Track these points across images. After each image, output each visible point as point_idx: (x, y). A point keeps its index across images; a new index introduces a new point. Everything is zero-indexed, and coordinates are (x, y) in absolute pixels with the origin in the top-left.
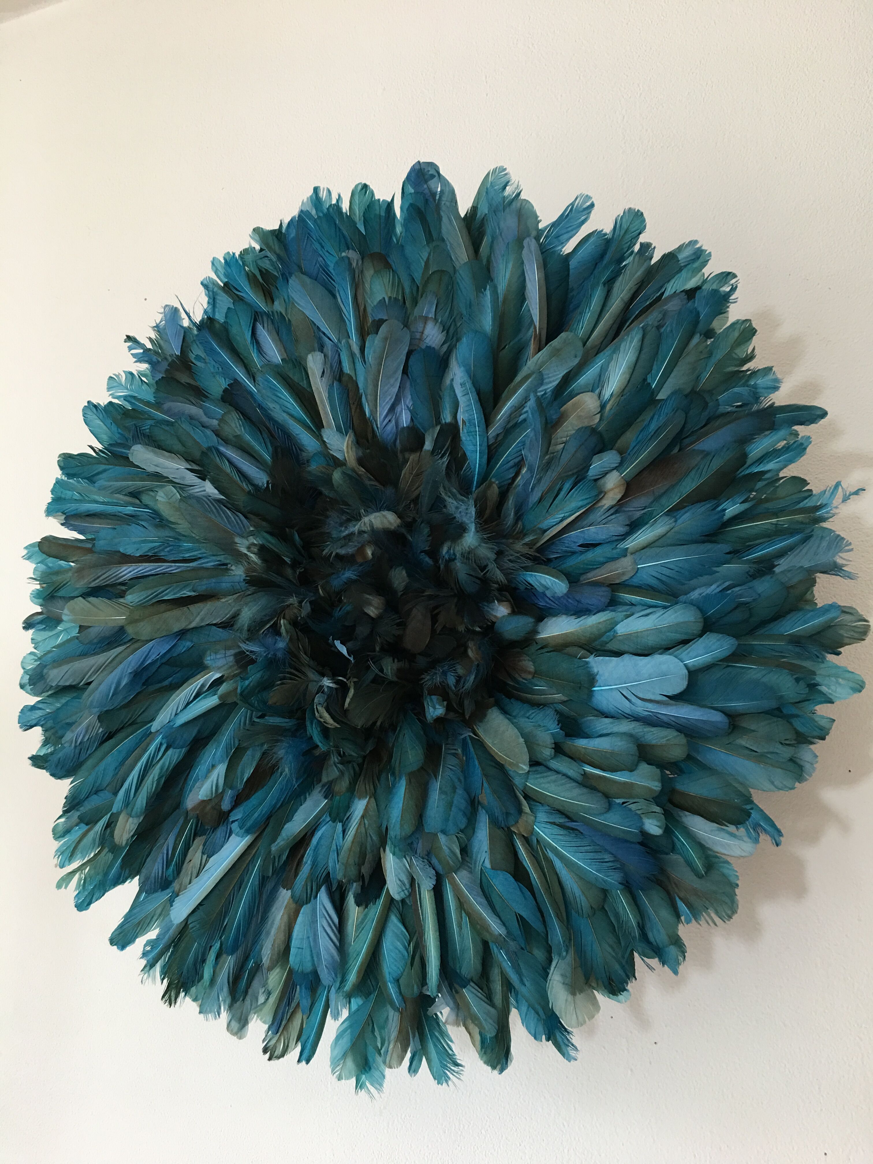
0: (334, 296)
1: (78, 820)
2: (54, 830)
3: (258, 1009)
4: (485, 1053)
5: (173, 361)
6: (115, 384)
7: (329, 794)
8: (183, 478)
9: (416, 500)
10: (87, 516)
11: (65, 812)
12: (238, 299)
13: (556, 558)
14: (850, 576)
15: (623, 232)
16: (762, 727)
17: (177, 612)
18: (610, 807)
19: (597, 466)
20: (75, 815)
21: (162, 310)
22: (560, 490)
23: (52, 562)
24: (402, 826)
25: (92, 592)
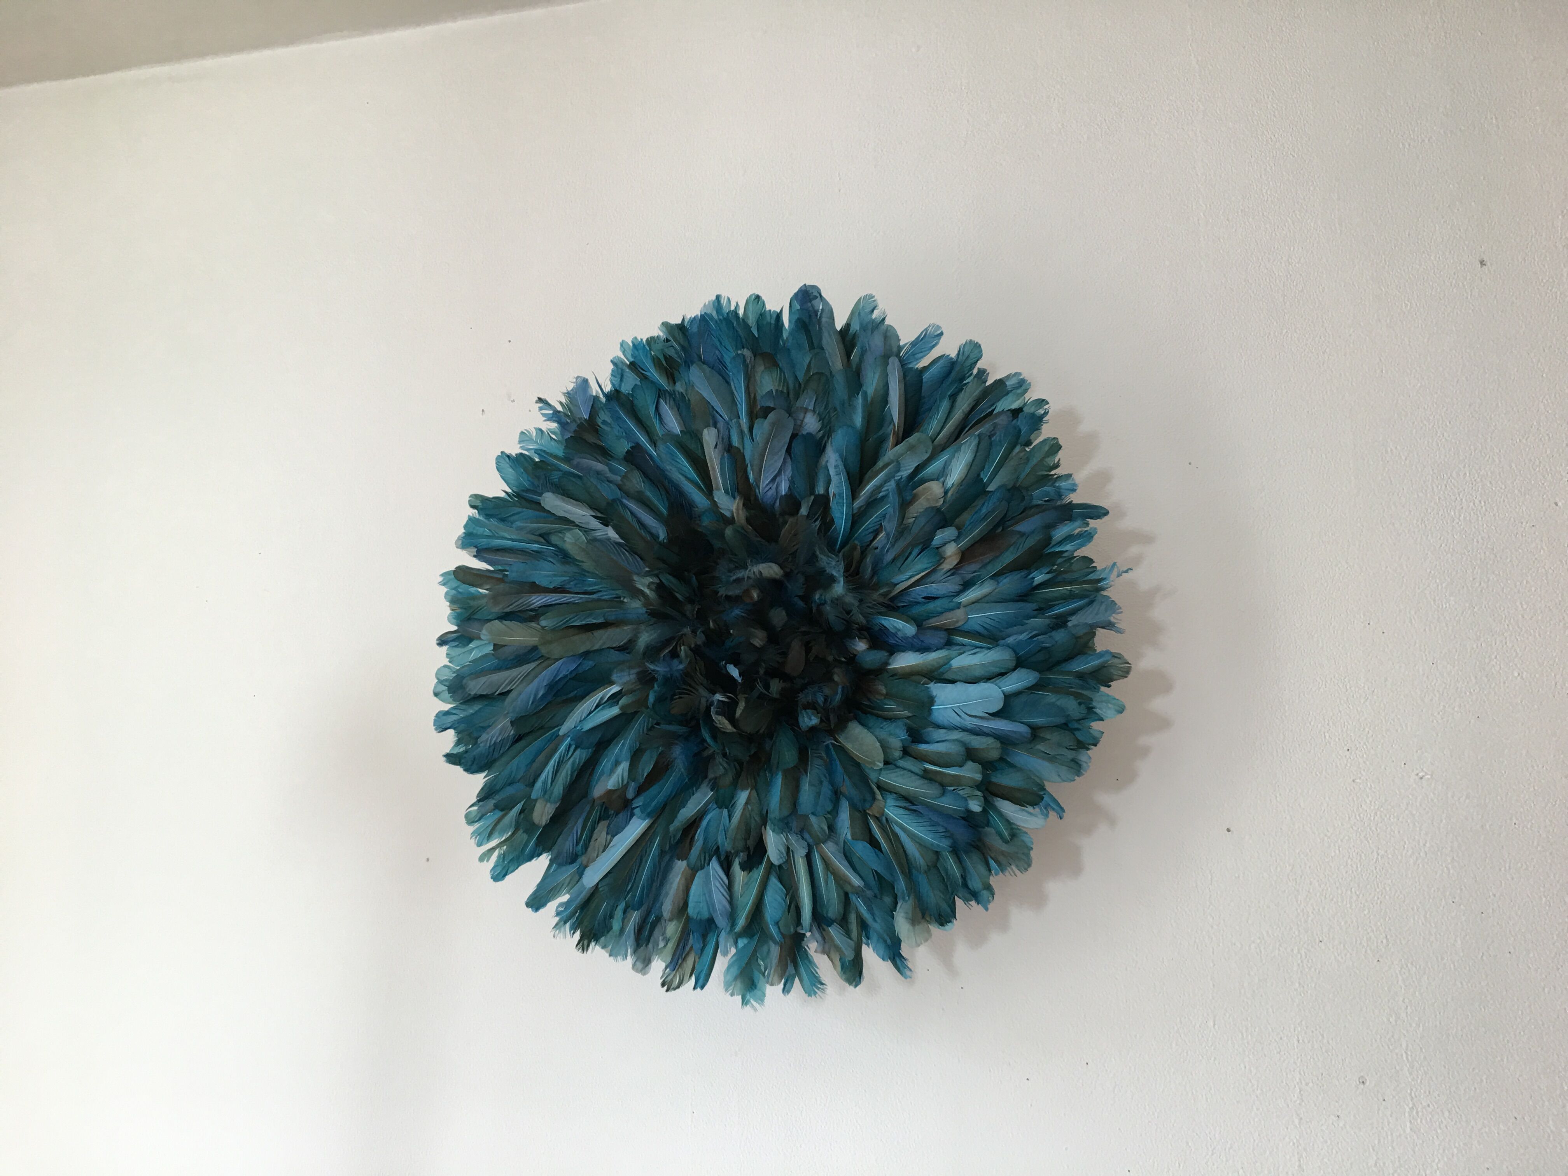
0: (728, 383)
1: (493, 807)
2: (467, 816)
3: (659, 952)
4: (844, 973)
5: (581, 423)
6: (527, 439)
7: (714, 787)
8: (588, 523)
9: (794, 554)
10: (498, 550)
11: (479, 801)
12: (644, 378)
13: (903, 606)
14: (1119, 631)
15: (964, 358)
16: (1054, 737)
17: (584, 636)
18: (943, 794)
19: (939, 537)
20: (491, 803)
21: (575, 380)
22: (910, 554)
23: (464, 588)
24: (780, 809)
25: (505, 617)
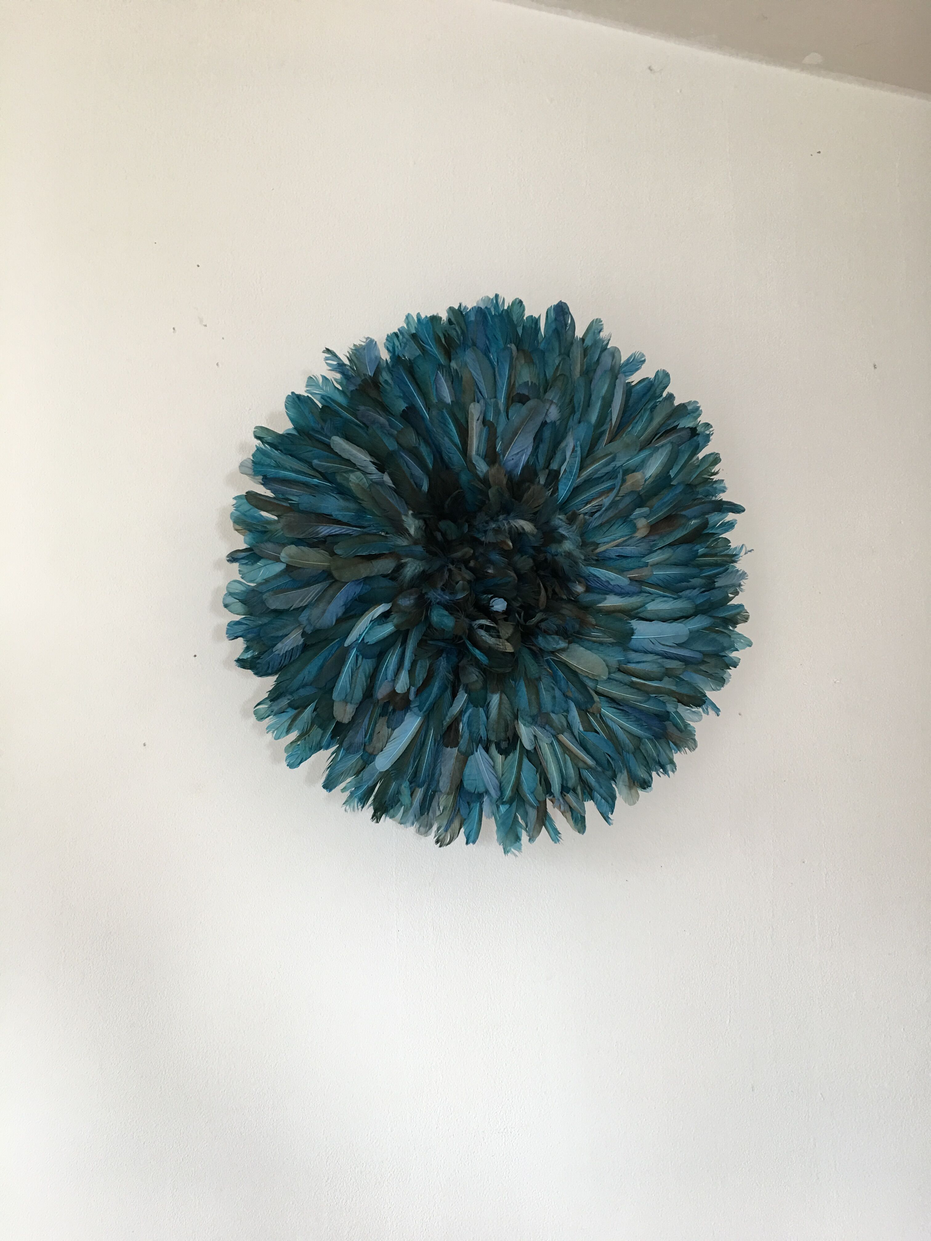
1: (286, 705)
2: (255, 713)
3: (437, 818)
4: (574, 825)
5: (366, 379)
6: (314, 384)
7: (467, 690)
8: (367, 467)
10: (281, 480)
12: (423, 349)
13: (600, 560)
14: (745, 591)
15: (659, 382)
16: (712, 661)
17: (365, 565)
18: (648, 700)
19: (637, 513)
21: (363, 339)
22: (614, 523)
23: (252, 511)
24: (528, 707)
25: (298, 542)
